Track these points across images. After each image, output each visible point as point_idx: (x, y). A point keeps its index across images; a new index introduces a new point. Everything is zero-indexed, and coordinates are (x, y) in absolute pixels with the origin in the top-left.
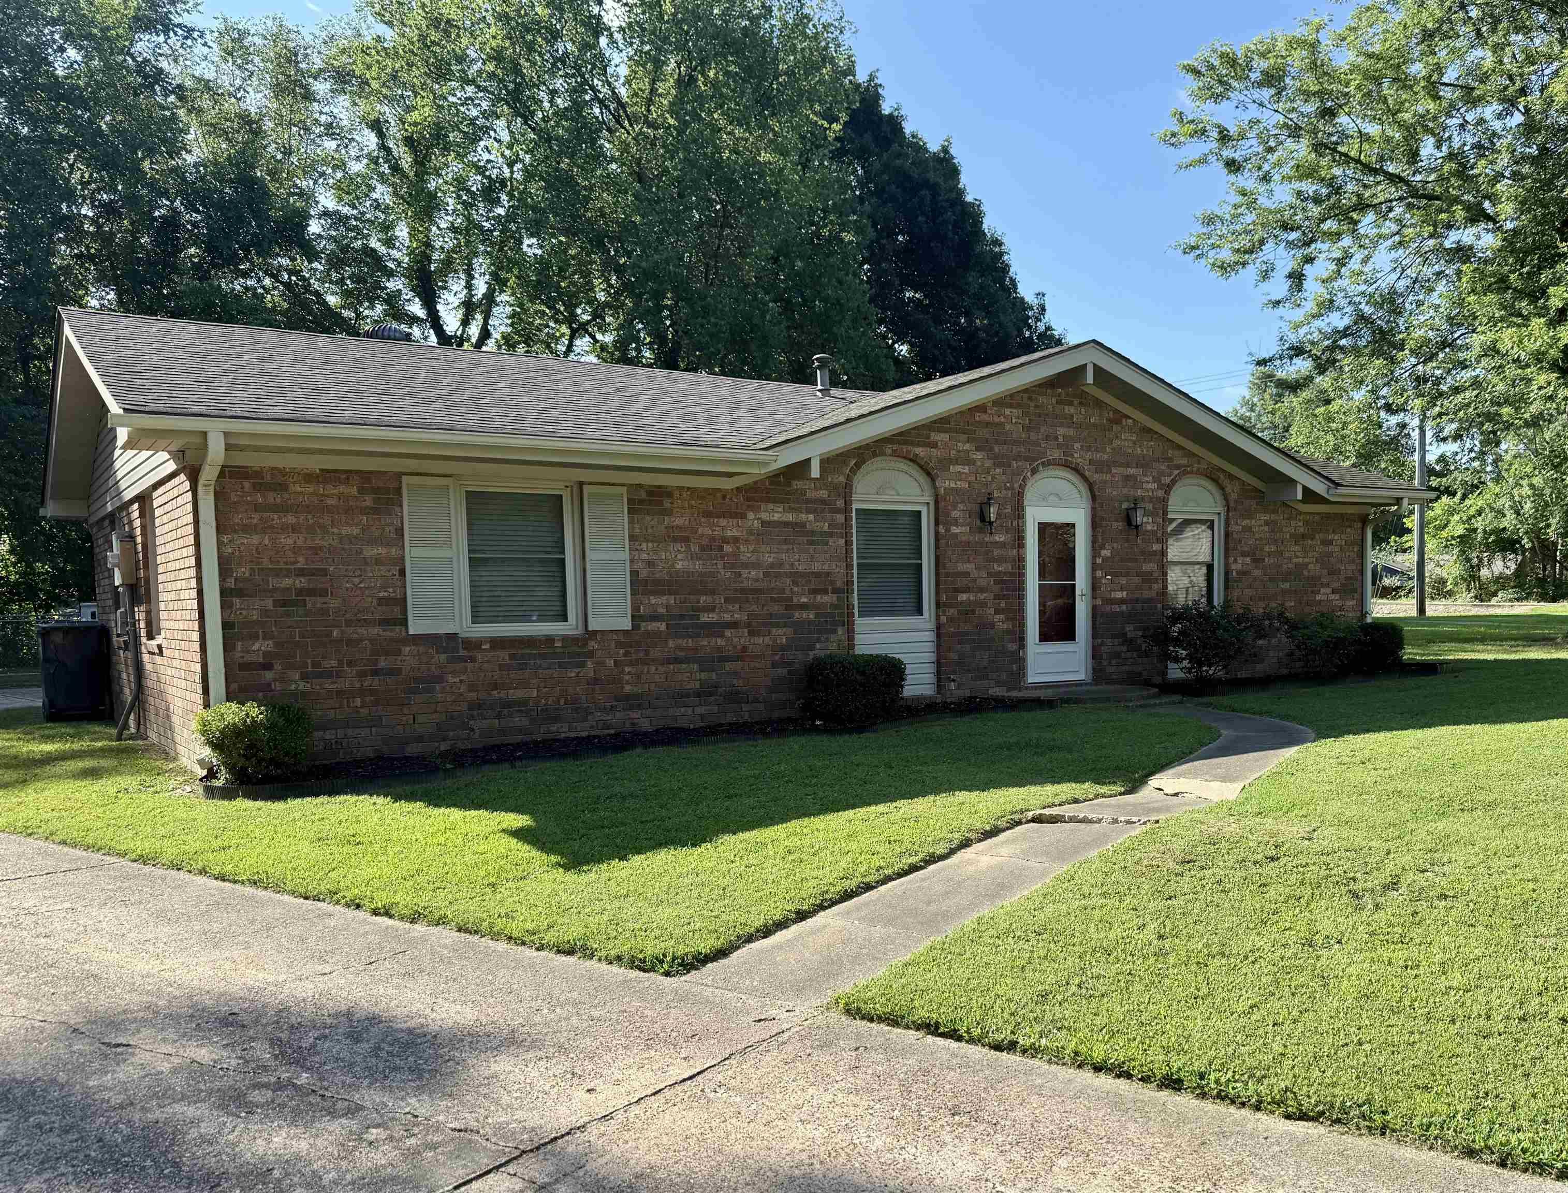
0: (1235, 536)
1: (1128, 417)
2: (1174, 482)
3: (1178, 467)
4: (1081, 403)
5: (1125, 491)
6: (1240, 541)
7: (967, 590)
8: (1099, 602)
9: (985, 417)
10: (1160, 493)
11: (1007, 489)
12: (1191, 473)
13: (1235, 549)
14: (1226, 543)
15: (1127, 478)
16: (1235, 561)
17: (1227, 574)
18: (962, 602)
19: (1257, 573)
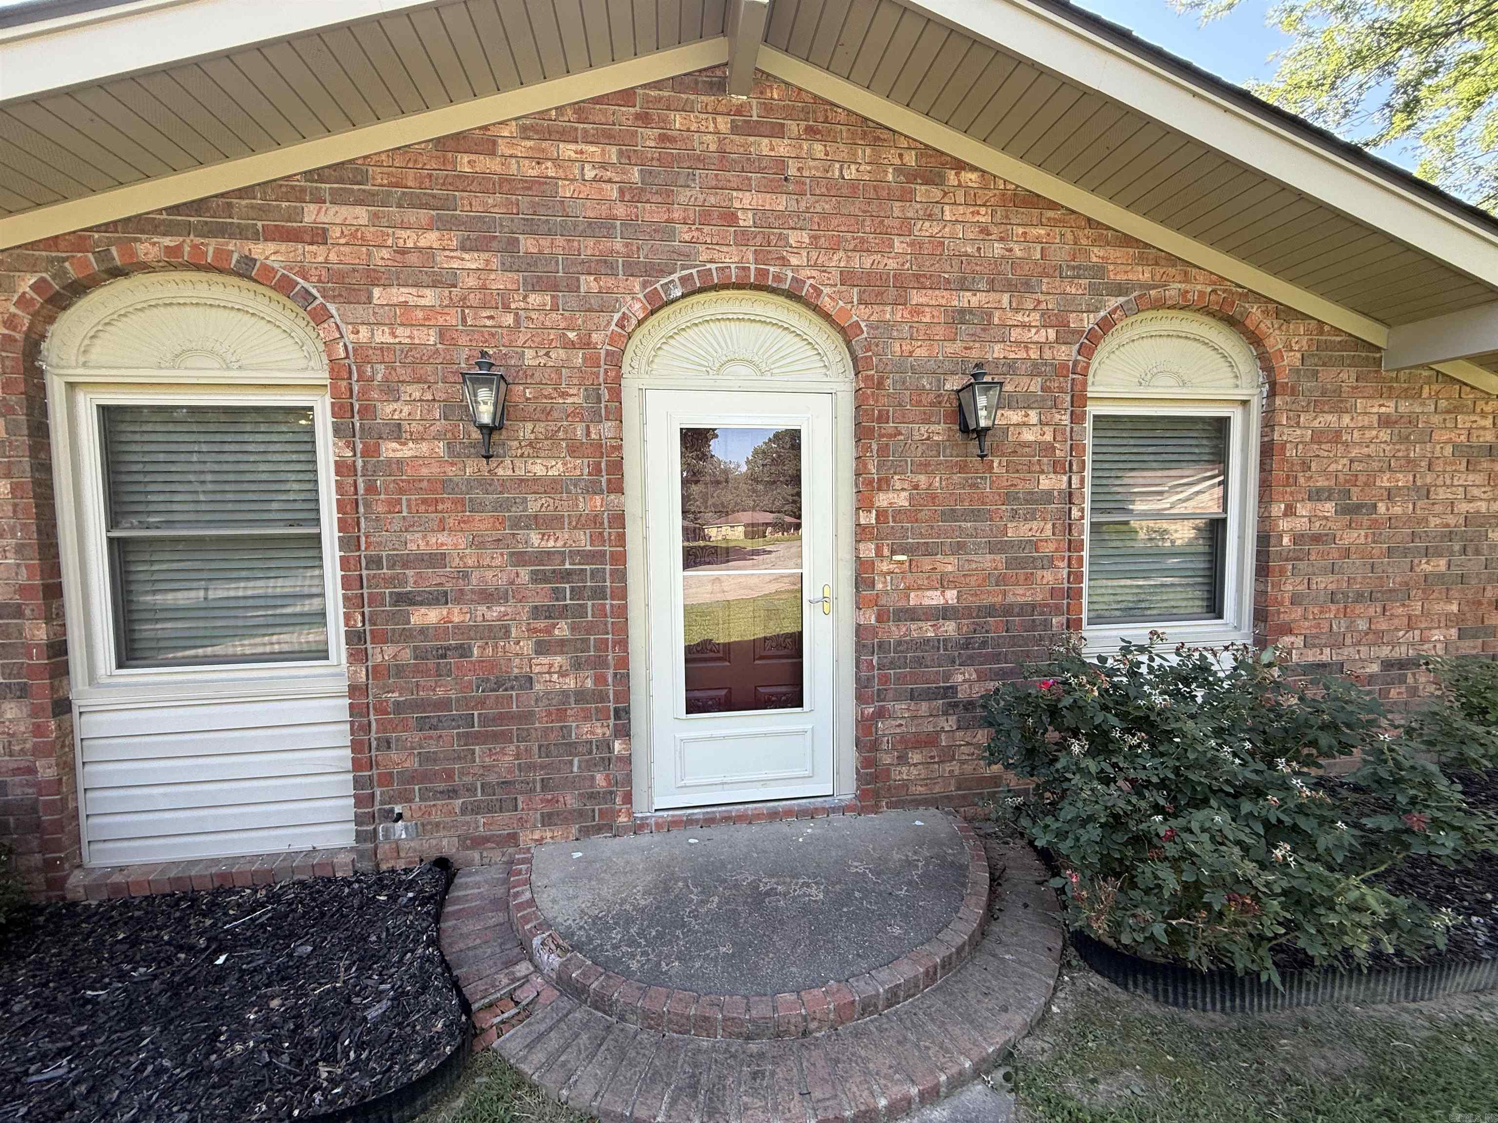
0: (1290, 452)
1: (960, 166)
2: (1106, 325)
3: (1119, 289)
4: (810, 131)
5: (951, 348)
6: (1306, 466)
7: (439, 598)
8: (870, 618)
9: (487, 164)
10: (1066, 353)
11: (570, 346)
12: (1159, 305)
13: (1291, 480)
14: (1264, 468)
15: (960, 316)
16: (1290, 511)
17: (1264, 540)
18: (423, 631)
19: (1353, 537)
